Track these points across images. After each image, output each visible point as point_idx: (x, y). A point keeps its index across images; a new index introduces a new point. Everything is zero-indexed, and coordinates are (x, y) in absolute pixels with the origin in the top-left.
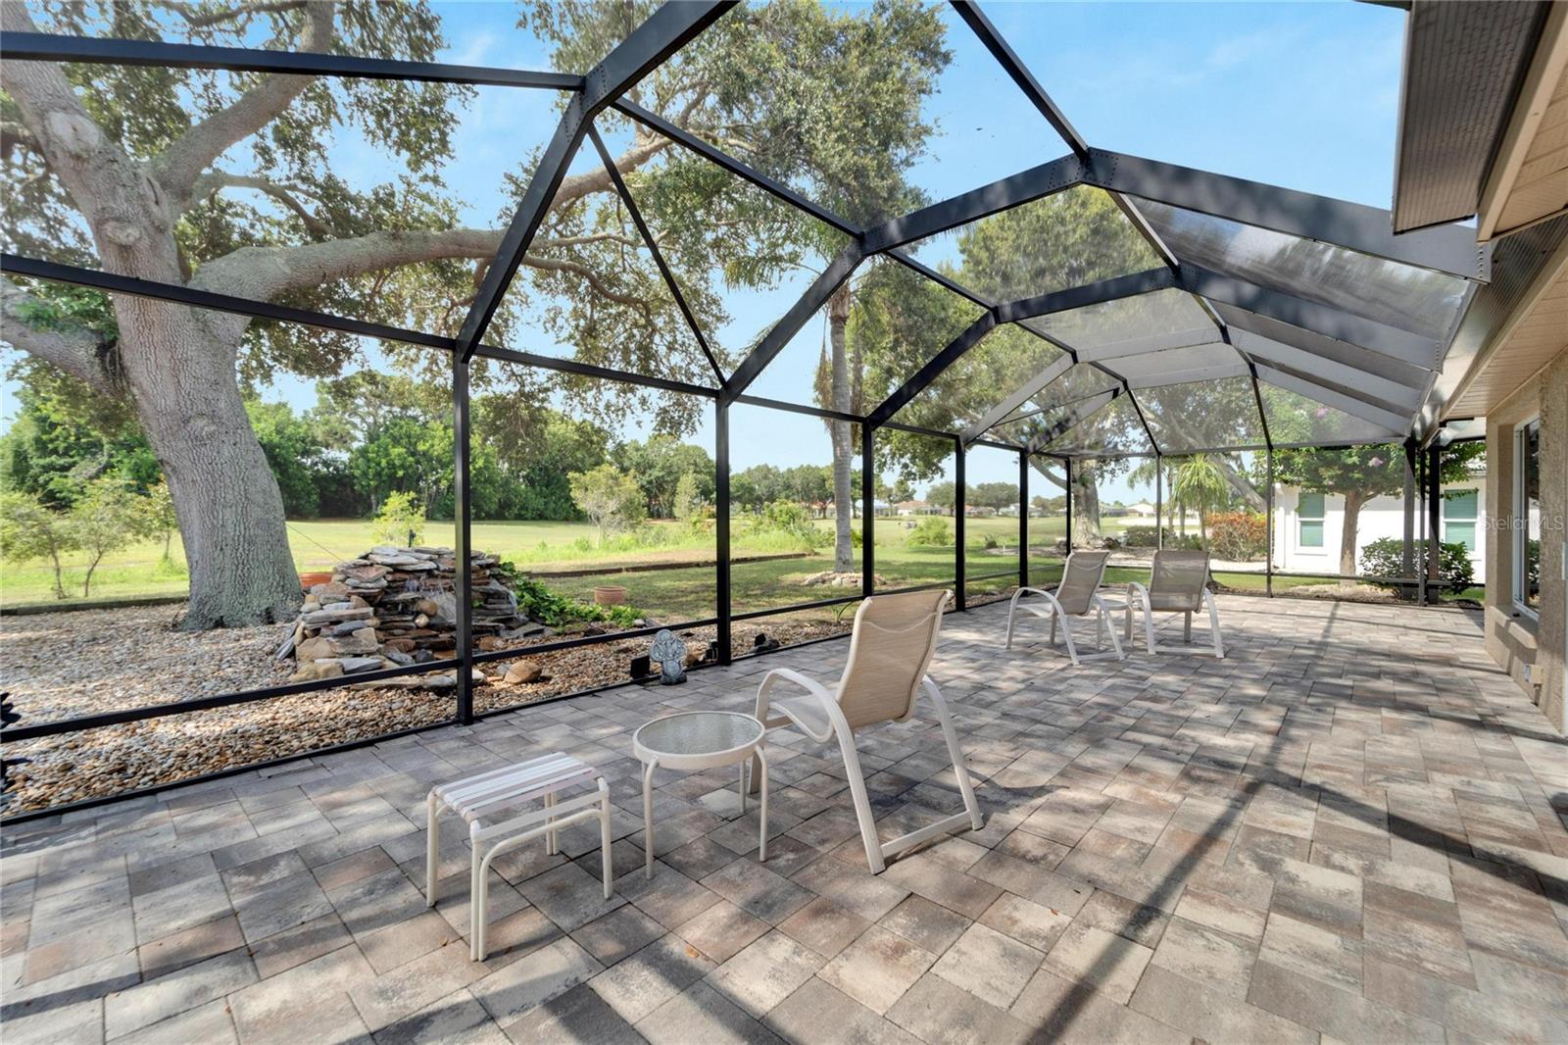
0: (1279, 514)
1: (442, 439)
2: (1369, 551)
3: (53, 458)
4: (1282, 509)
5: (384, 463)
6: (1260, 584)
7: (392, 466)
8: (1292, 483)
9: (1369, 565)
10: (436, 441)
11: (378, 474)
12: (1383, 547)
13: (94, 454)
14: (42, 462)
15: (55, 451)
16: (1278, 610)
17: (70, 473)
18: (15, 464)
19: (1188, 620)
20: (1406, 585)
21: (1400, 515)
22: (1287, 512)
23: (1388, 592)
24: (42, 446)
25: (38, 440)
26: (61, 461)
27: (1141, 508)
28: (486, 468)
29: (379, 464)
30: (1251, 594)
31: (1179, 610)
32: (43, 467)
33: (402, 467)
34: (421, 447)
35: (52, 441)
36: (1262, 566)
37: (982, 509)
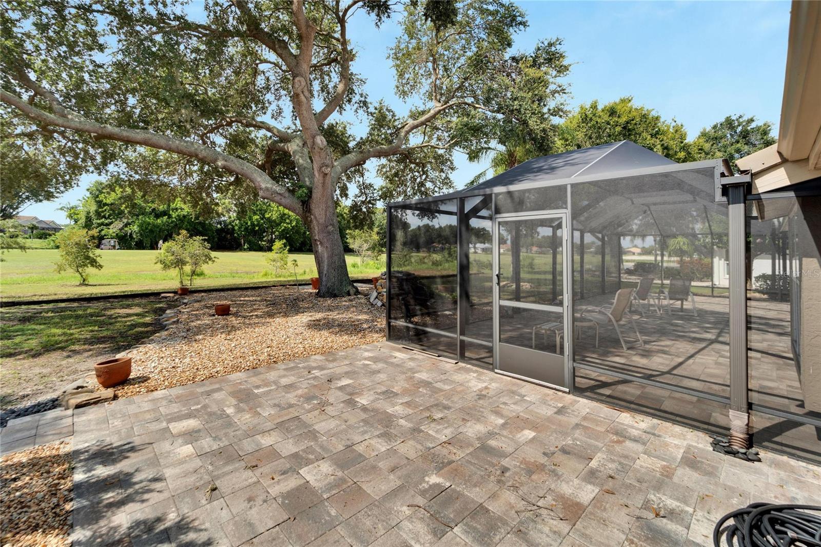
0: (716, 260)
1: (277, 211)
2: (758, 279)
3: (103, 220)
4: (717, 258)
5: (249, 223)
6: (709, 292)
7: (253, 225)
8: (722, 248)
9: (758, 285)
10: (274, 212)
11: (246, 229)
12: (764, 277)
13: (121, 218)
14: (98, 221)
15: (104, 217)
16: (716, 302)
17: (111, 227)
18: (86, 222)
19: (682, 304)
20: (772, 293)
21: (770, 261)
22: (720, 259)
23: (766, 296)
24: (99, 215)
25: (96, 211)
26: (107, 221)
27: (633, 250)
28: (296, 226)
29: (247, 224)
30: (704, 296)
31: (678, 300)
32: (98, 224)
33: (258, 225)
34: (267, 216)
35: (103, 212)
36: (709, 284)
37: (543, 249)
